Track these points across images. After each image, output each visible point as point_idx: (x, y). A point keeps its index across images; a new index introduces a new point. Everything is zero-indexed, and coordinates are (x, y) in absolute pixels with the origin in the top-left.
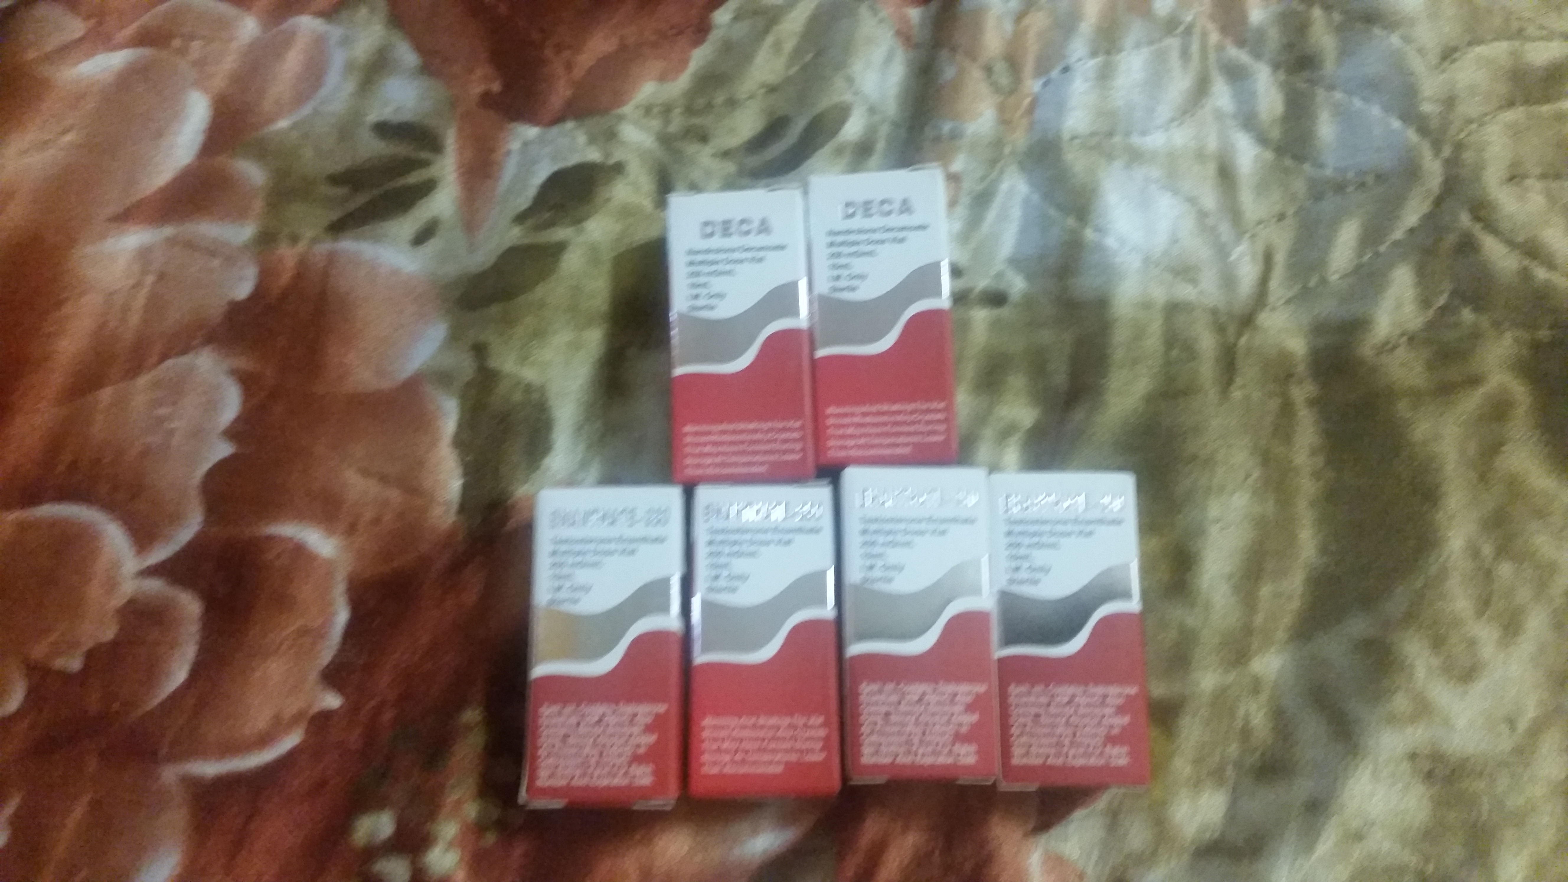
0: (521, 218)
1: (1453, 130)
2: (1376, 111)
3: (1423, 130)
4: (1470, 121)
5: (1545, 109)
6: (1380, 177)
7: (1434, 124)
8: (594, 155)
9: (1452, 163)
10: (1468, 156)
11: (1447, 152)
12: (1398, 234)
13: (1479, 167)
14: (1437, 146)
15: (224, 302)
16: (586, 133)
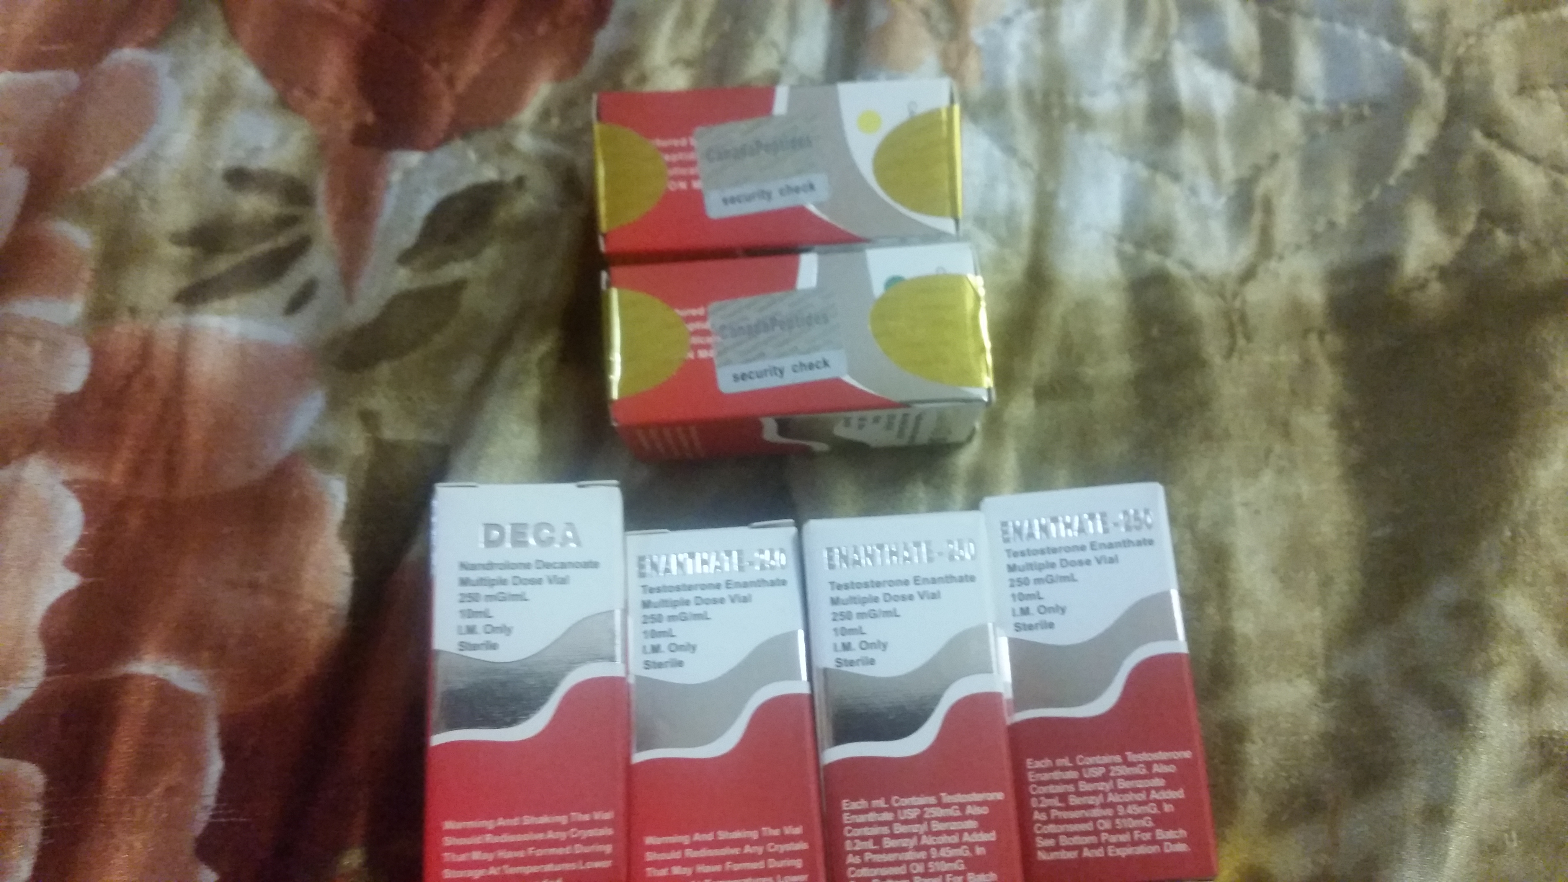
0: (406, 258)
1: (1449, 46)
2: (1362, 35)
3: (1417, 49)
4: (1467, 35)
5: (1545, 15)
6: (1376, 106)
7: (1428, 41)
8: (489, 174)
9: (1454, 82)
10: (1471, 71)
11: (1447, 69)
12: (1406, 163)
13: (1485, 83)
14: (1435, 65)
15: (51, 397)
16: (477, 151)
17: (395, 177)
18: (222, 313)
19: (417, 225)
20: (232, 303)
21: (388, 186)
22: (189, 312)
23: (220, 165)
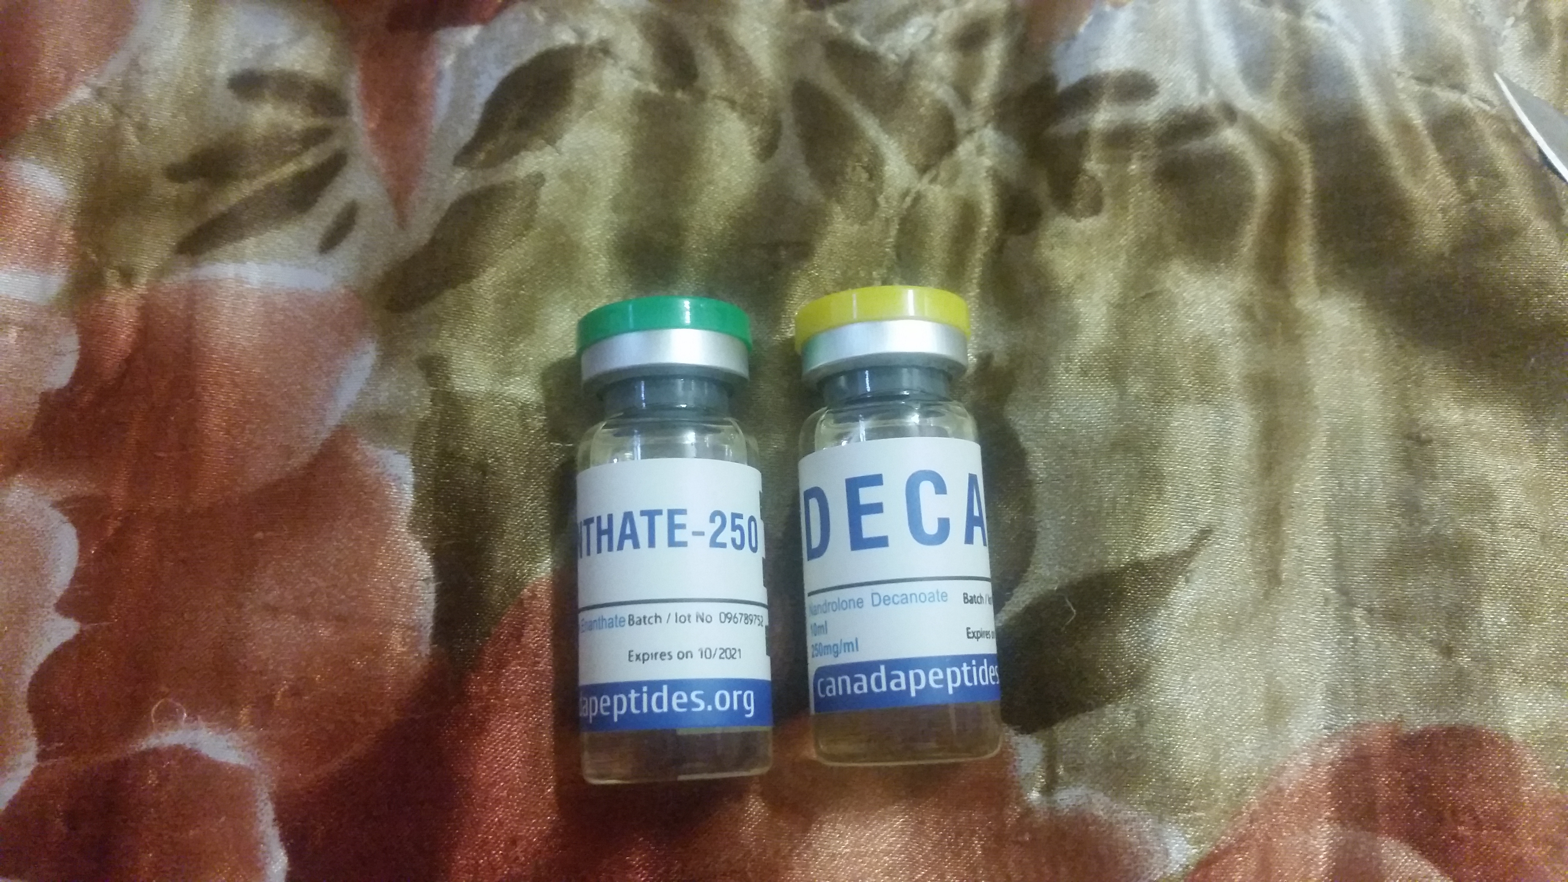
0: (464, 156)
8: (563, 37)
15: (34, 399)
16: (544, 9)
17: (448, 62)
18: (239, 259)
19: (476, 116)
20: (250, 244)
21: (440, 74)
22: (194, 265)
23: (223, 71)
